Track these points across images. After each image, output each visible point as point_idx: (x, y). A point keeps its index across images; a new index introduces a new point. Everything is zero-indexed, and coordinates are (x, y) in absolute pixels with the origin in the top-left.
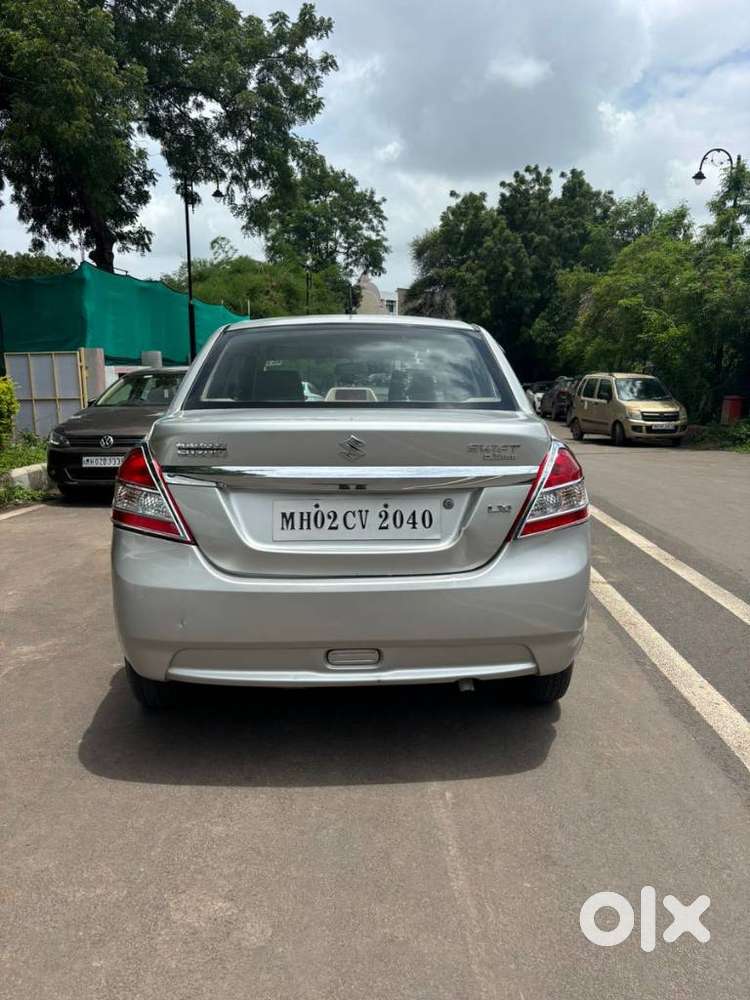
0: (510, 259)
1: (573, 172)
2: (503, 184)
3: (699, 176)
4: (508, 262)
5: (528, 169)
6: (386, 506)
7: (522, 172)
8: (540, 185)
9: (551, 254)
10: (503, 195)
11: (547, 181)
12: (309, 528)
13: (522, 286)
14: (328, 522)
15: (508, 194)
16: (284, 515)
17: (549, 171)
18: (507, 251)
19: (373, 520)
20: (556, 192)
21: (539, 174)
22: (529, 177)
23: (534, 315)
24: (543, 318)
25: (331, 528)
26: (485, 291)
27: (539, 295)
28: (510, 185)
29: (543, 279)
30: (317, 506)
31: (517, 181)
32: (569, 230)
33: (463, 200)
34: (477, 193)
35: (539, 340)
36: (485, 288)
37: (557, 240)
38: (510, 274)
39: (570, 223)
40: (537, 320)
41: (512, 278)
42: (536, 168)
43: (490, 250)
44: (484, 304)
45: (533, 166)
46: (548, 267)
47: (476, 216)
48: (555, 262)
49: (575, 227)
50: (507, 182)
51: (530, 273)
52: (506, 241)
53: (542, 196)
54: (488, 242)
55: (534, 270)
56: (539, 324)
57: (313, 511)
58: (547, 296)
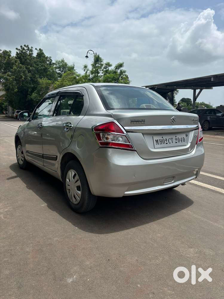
0: (23, 73)
1: (40, 49)
2: (17, 49)
3: (87, 57)
4: (22, 74)
5: (25, 46)
6: (176, 136)
7: (23, 46)
8: (29, 51)
9: (35, 74)
10: (17, 52)
11: (31, 51)
12: (162, 144)
13: (27, 82)
14: (165, 142)
15: (19, 52)
16: (156, 140)
17: (32, 47)
18: (21, 71)
19: (174, 141)
20: (35, 54)
21: (29, 48)
22: (25, 48)
23: (32, 92)
24: (35, 93)
25: (166, 143)
26: (15, 83)
27: (33, 86)
28: (19, 50)
29: (34, 81)
30: (162, 137)
31: (21, 49)
32: (40, 67)
33: (3, 52)
34: (8, 50)
35: (35, 100)
36: (15, 82)
37: (37, 69)
38: (23, 78)
39: (40, 64)
40: (33, 93)
41: (24, 80)
42: (28, 46)
43: (15, 70)
44: (15, 87)
45: (27, 45)
46: (35, 77)
47: (9, 58)
48: (37, 76)
49: (42, 66)
50: (18, 48)
51: (30, 79)
52: (21, 68)
53: (31, 55)
54: (15, 67)
55: (31, 78)
56: (34, 95)
57: (162, 139)
58: (36, 86)
